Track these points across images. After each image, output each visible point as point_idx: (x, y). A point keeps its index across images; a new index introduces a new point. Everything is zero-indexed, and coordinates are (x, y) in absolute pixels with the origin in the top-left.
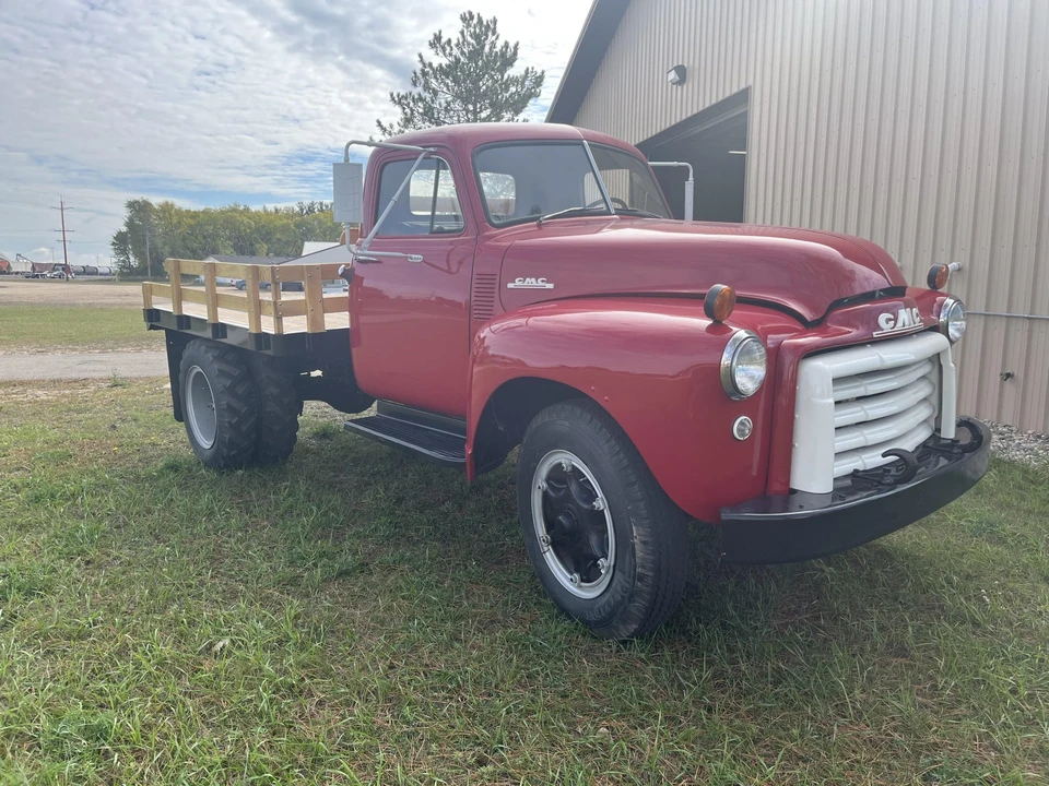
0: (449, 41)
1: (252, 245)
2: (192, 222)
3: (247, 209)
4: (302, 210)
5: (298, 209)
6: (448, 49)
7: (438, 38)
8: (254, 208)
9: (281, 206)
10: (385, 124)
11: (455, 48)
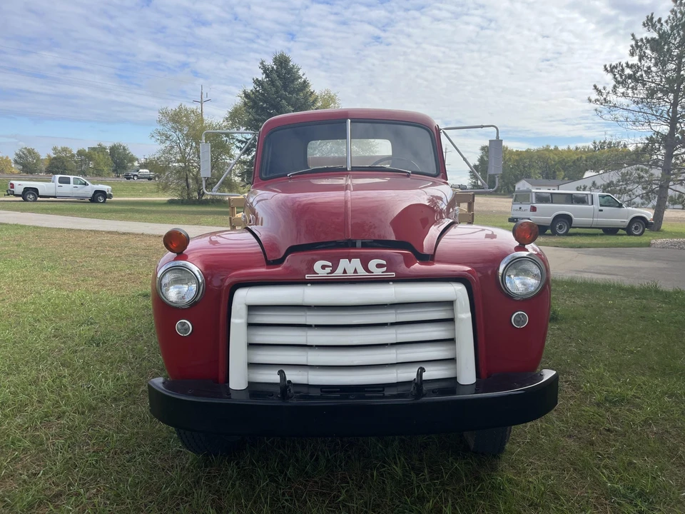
0: (660, 20)
1: (554, 172)
2: (517, 158)
3: (556, 149)
4: (595, 147)
5: (592, 147)
6: (659, 26)
7: (650, 19)
8: (562, 147)
9: (580, 145)
10: (600, 87)
11: (665, 24)
